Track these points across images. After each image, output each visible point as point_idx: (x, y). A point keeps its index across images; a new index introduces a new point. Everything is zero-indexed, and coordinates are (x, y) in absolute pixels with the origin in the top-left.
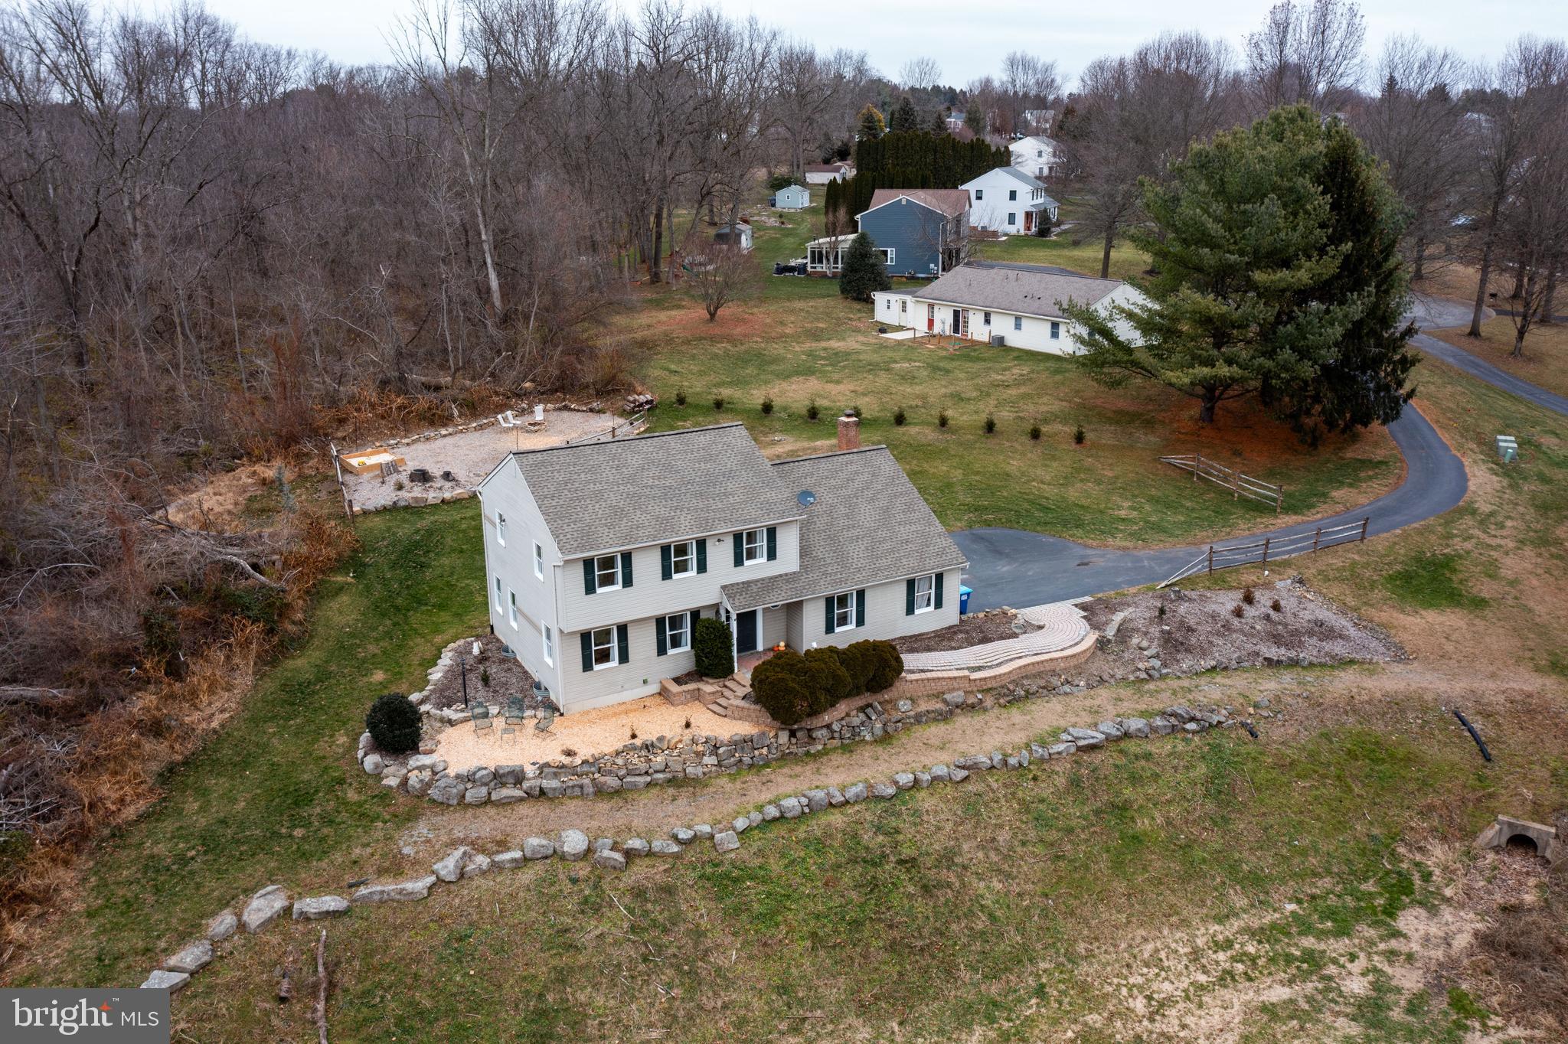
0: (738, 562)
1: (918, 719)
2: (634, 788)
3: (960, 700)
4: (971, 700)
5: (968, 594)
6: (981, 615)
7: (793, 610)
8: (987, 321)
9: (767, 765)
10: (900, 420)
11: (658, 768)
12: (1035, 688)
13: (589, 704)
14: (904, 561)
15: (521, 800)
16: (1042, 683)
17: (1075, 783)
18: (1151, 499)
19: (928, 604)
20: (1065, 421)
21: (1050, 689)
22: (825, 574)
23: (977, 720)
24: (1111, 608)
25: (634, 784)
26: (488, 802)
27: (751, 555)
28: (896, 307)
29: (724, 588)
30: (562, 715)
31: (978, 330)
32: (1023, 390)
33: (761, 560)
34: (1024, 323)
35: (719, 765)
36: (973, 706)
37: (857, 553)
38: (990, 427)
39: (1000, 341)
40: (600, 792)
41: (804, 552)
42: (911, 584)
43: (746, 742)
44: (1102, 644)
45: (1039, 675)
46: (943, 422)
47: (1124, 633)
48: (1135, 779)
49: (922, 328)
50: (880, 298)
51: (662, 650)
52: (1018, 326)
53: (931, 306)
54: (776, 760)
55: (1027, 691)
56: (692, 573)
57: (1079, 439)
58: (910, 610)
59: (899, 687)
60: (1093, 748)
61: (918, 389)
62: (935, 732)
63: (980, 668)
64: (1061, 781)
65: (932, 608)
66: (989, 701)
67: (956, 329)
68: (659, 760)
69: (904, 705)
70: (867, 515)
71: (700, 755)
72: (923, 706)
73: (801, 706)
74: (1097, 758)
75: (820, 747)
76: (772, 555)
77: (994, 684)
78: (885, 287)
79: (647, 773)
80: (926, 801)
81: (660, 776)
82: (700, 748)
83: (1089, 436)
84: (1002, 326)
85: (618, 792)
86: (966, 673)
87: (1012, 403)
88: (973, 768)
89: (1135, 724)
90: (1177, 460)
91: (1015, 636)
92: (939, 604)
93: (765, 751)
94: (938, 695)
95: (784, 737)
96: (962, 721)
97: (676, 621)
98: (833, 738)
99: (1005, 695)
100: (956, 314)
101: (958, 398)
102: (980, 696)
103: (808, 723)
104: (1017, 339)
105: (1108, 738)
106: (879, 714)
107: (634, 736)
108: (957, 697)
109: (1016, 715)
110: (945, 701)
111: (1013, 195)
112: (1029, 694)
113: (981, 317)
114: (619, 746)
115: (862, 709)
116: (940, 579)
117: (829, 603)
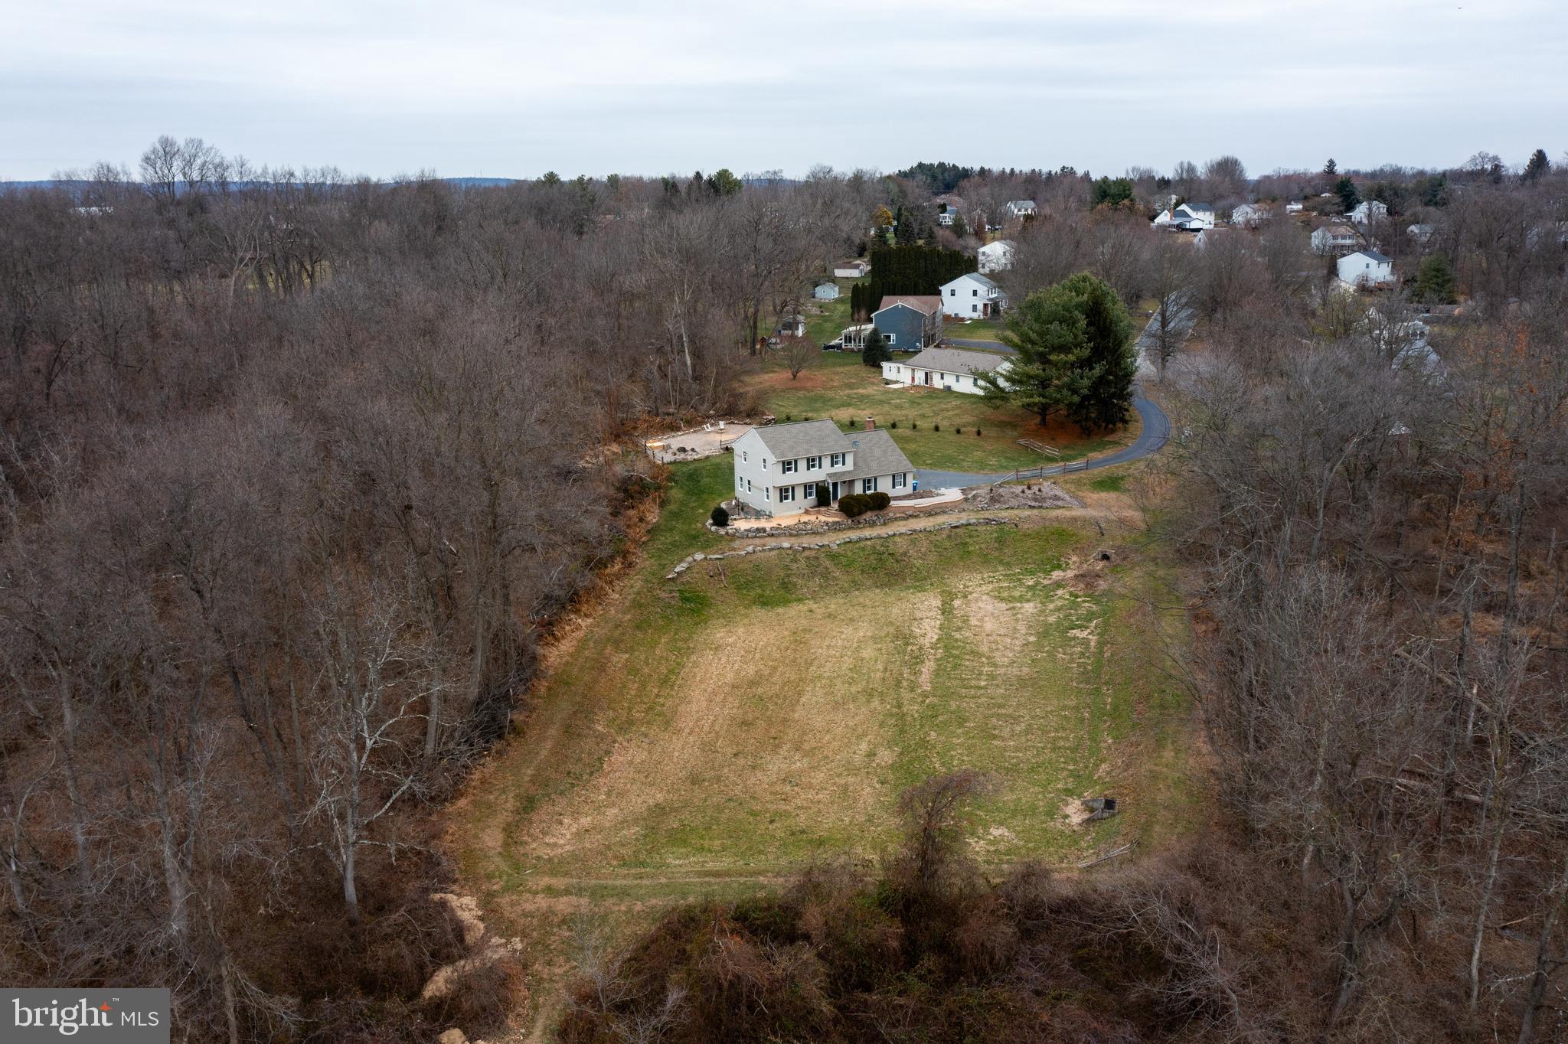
0: (832, 465)
1: (896, 519)
4: (914, 514)
5: (916, 484)
7: (851, 483)
8: (942, 378)
9: (844, 529)
10: (894, 426)
11: (809, 529)
12: (940, 510)
13: (781, 515)
15: (767, 535)
16: (943, 509)
17: (949, 537)
18: (1006, 458)
19: (901, 485)
20: (973, 425)
21: (944, 512)
23: (917, 520)
24: (972, 489)
25: (802, 533)
26: (756, 537)
27: (837, 463)
28: (894, 370)
29: (827, 474)
31: (938, 383)
32: (956, 412)
33: (840, 465)
34: (961, 379)
35: (828, 529)
36: (915, 516)
37: (874, 465)
38: (937, 429)
39: (949, 388)
40: (791, 535)
41: (855, 464)
42: (894, 477)
43: (834, 523)
44: (966, 500)
45: (941, 507)
46: (915, 427)
47: (975, 497)
48: (970, 537)
49: (908, 382)
50: (885, 365)
51: (806, 497)
52: (958, 380)
53: (913, 370)
54: (847, 527)
55: (935, 512)
56: (817, 468)
57: (979, 433)
58: (894, 487)
59: (889, 509)
60: (957, 527)
61: (904, 412)
62: (902, 523)
63: (918, 505)
64: (944, 536)
66: (920, 515)
67: (926, 383)
68: (809, 527)
69: (891, 514)
70: (877, 452)
71: (822, 526)
72: (897, 515)
73: (856, 510)
74: (958, 530)
75: (862, 524)
76: (844, 464)
77: (923, 509)
78: (889, 359)
79: (805, 530)
80: (898, 539)
81: (810, 531)
82: (822, 524)
83: (984, 432)
84: (950, 381)
85: (796, 535)
86: (913, 505)
87: (949, 418)
88: (915, 531)
89: (972, 521)
90: (1022, 442)
91: (933, 496)
92: (905, 485)
93: (845, 525)
94: (903, 512)
95: (850, 521)
96: (912, 520)
97: (811, 487)
98: (866, 522)
99: (929, 512)
100: (926, 374)
101: (923, 416)
102: (918, 513)
103: (858, 518)
104: (958, 387)
105: (962, 525)
106: (882, 516)
108: (910, 513)
109: (931, 519)
110: (905, 514)
111: (975, 293)
112: (936, 514)
113: (939, 376)
114: (795, 524)
115: (877, 515)
116: (905, 475)
117: (864, 481)
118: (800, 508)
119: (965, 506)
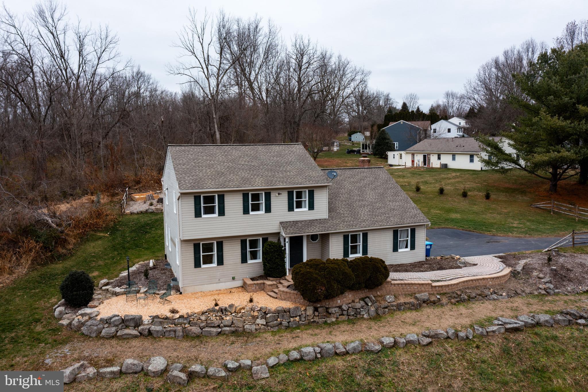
0: (291, 208)
1: (399, 307)
2: (209, 335)
3: (426, 298)
4: (433, 299)
5: (431, 245)
6: (439, 258)
7: (325, 238)
8: (439, 158)
9: (298, 327)
11: (227, 323)
12: (474, 295)
13: (198, 289)
14: (392, 219)
15: (136, 337)
16: (479, 292)
17: (506, 351)
18: (529, 221)
19: (407, 247)
20: (479, 190)
21: (484, 297)
22: (344, 221)
23: (438, 311)
24: (518, 258)
25: (210, 333)
26: (114, 336)
27: (299, 205)
28: (397, 157)
29: (281, 223)
30: (181, 293)
31: (435, 162)
32: (457, 180)
33: (305, 209)
34: (457, 157)
35: (267, 325)
36: (434, 303)
37: (364, 213)
38: (441, 191)
39: (445, 166)
40: (187, 336)
41: (331, 209)
42: (395, 232)
43: (286, 311)
44: (514, 274)
45: (476, 288)
46: (418, 189)
47: (527, 270)
48: (547, 352)
49: (409, 164)
50: (390, 154)
51: (244, 260)
52: (454, 159)
53: (413, 155)
54: (303, 325)
55: (469, 297)
56: (262, 212)
57: (488, 197)
58: (395, 249)
59: (386, 288)
60: (516, 330)
61: (406, 180)
62: (410, 315)
63: (438, 281)
64: (496, 350)
65: (408, 249)
66: (444, 300)
67: (425, 164)
68: (228, 318)
69: (390, 298)
71: (255, 318)
72: (402, 300)
73: (321, 290)
74: (520, 337)
75: (334, 320)
76: (311, 207)
77: (447, 290)
78: (392, 149)
79: (219, 326)
80: (401, 356)
81: (228, 329)
82: (256, 314)
83: (493, 196)
84: (446, 159)
85: (198, 337)
86: (430, 282)
87: (452, 184)
88: (435, 336)
89: (543, 318)
90: (541, 205)
91: (460, 267)
92: (413, 247)
93: (297, 319)
94: (412, 295)
95: (310, 311)
96: (427, 311)
97: (254, 243)
98: (342, 315)
99: (455, 297)
100: (425, 157)
101: (426, 183)
102: (438, 297)
103: (327, 304)
104: (453, 165)
105: (526, 325)
106: (373, 302)
107: (216, 305)
108: (424, 296)
109: (462, 309)
110: (416, 298)
111: (449, 130)
112: (470, 299)
113: (436, 156)
114: (205, 309)
115: (363, 299)
116: (413, 231)
117: (346, 238)
118: (233, 279)
119: (513, 285)
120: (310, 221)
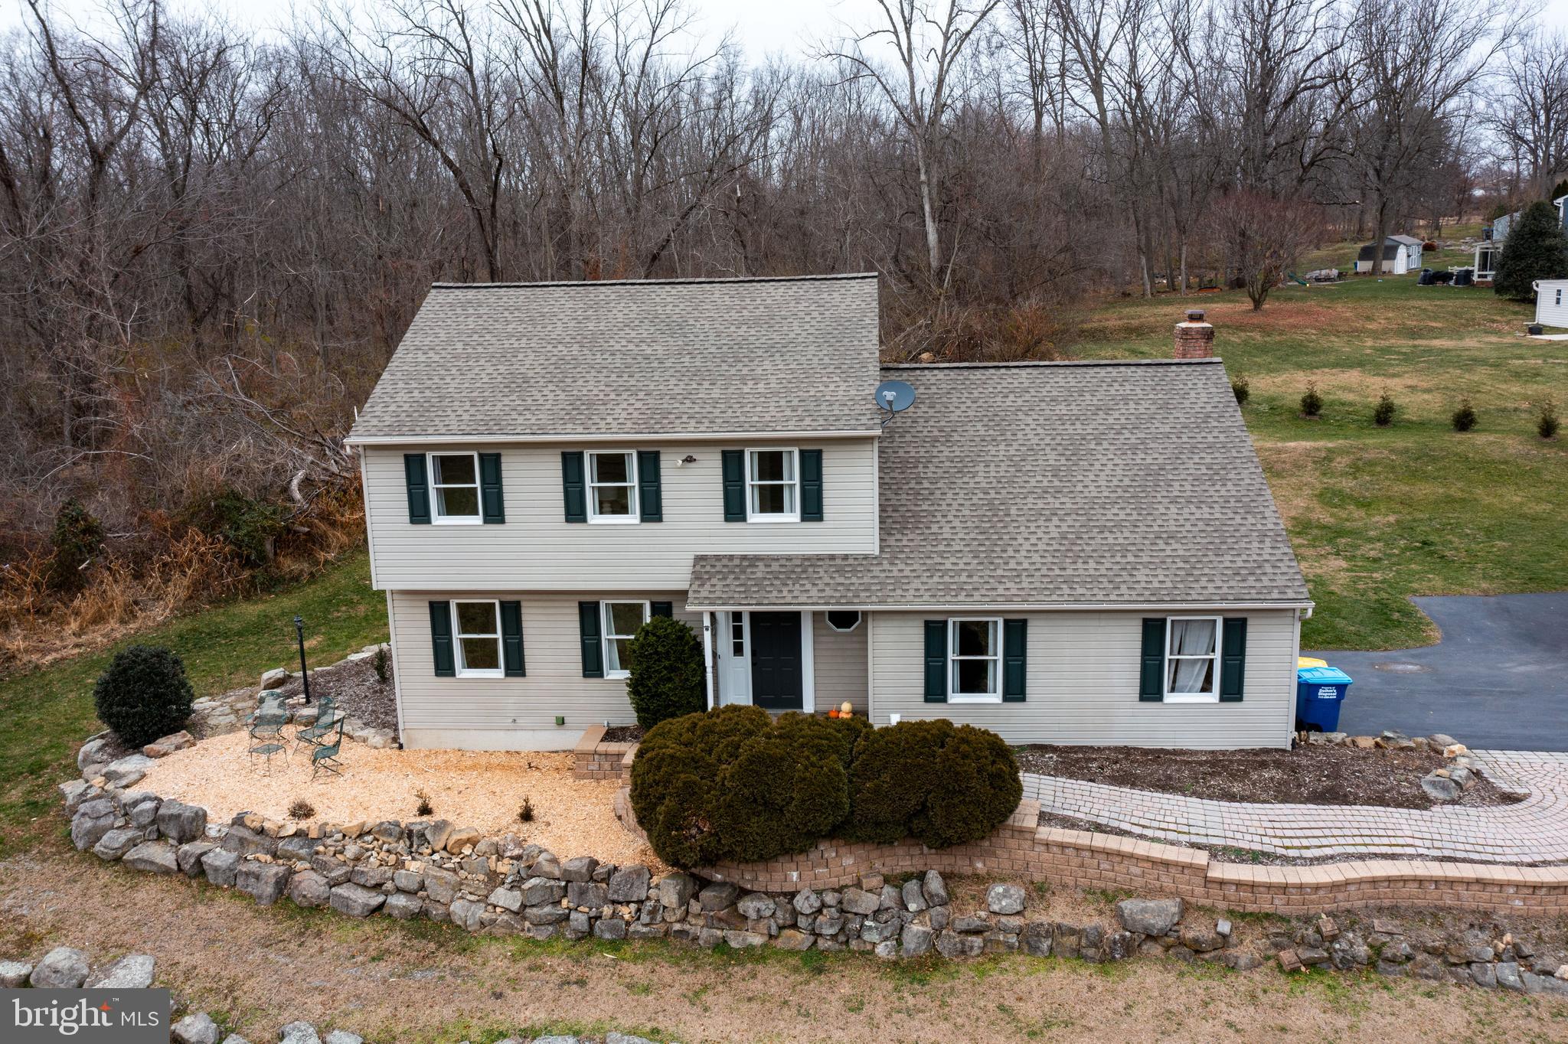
0: (734, 511)
1: (1029, 940)
2: (340, 912)
3: (1159, 923)
4: (1197, 930)
5: (1341, 688)
6: (1366, 742)
9: (620, 941)
11: (402, 883)
12: (1405, 948)
13: (451, 740)
14: (1140, 576)
16: (1434, 937)
19: (1206, 687)
22: (932, 571)
23: (1190, 988)
29: (699, 559)
30: (401, 747)
33: (787, 516)
35: (520, 914)
36: (1197, 949)
42: (1153, 631)
43: (596, 879)
45: (1435, 915)
51: (592, 668)
54: (644, 937)
55: (1377, 950)
56: (632, 519)
63: (1256, 857)
66: (1248, 948)
69: (1005, 897)
71: (494, 879)
72: (1059, 913)
75: (757, 940)
77: (1279, 905)
79: (378, 887)
81: (399, 901)
82: (503, 867)
91: (1423, 802)
92: (1233, 691)
93: (626, 912)
94: (1109, 897)
98: (794, 926)
99: (1303, 942)
102: (1224, 927)
106: (930, 900)
107: (425, 810)
108: (1158, 912)
110: (1119, 915)
115: (897, 881)
116: (1236, 630)
117: (934, 632)
118: (561, 722)
120: (806, 558)
